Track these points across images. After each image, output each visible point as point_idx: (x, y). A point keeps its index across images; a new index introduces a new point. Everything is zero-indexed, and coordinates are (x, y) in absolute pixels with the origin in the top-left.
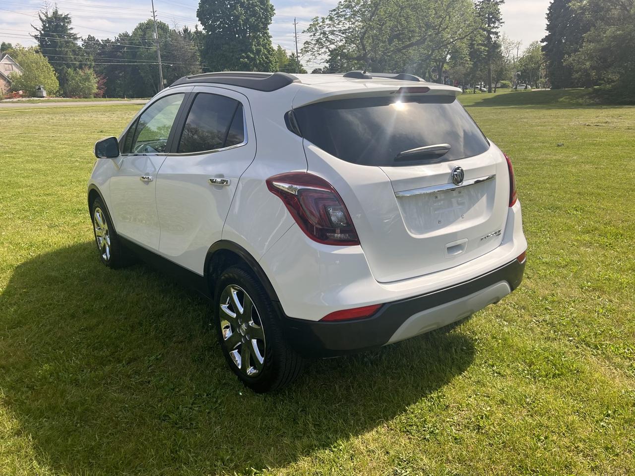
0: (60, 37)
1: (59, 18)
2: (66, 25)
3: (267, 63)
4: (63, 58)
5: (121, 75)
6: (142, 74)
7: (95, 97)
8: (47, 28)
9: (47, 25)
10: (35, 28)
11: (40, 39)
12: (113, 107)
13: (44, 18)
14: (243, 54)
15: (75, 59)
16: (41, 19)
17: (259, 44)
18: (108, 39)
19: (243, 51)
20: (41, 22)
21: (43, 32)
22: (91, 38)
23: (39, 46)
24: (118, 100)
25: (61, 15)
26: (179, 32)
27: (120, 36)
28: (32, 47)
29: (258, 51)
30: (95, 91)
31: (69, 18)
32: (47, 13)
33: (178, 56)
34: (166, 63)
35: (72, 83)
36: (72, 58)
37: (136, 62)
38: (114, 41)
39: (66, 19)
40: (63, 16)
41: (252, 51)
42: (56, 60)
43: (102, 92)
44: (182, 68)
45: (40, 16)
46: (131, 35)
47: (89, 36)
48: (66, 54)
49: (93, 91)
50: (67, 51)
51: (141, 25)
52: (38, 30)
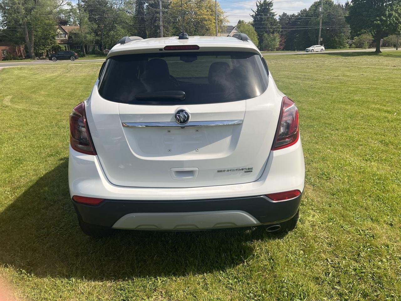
0: (266, 15)
1: (267, 4)
2: (270, 7)
3: (396, 23)
4: (264, 27)
5: (297, 36)
6: (310, 35)
7: (277, 50)
8: (259, 10)
9: (260, 9)
10: (253, 11)
11: (255, 17)
12: (279, 57)
13: (259, 5)
14: (377, 18)
15: (271, 27)
16: (257, 5)
17: (392, 10)
18: (294, 14)
19: (378, 16)
20: (257, 7)
21: (257, 13)
22: (284, 15)
23: (253, 21)
24: (289, 52)
25: (268, 2)
26: (342, 5)
27: (301, 11)
28: (250, 22)
29: (390, 15)
30: (277, 46)
31: (272, 3)
32: (260, 1)
33: (335, 22)
34: (324, 27)
35: (265, 42)
36: (269, 27)
37: (307, 27)
38: (297, 15)
39: (270, 4)
40: (269, 2)
41: (385, 15)
42: (261, 29)
43: (282, 47)
44: (337, 30)
45: (257, 3)
46: (308, 10)
47: (284, 13)
48: (266, 25)
49: (276, 47)
50: (267, 23)
51: (315, 3)
52: (254, 12)
